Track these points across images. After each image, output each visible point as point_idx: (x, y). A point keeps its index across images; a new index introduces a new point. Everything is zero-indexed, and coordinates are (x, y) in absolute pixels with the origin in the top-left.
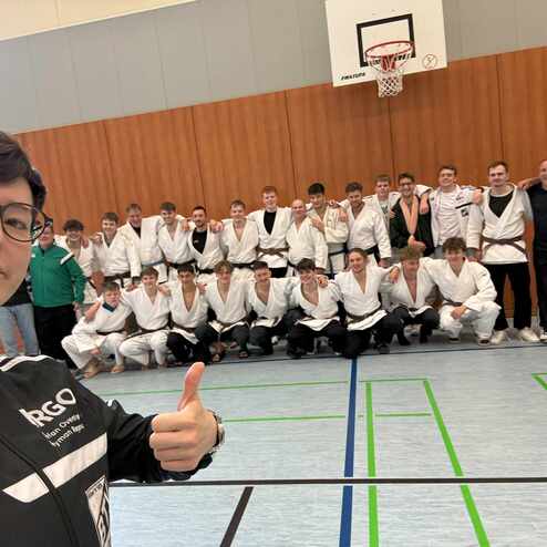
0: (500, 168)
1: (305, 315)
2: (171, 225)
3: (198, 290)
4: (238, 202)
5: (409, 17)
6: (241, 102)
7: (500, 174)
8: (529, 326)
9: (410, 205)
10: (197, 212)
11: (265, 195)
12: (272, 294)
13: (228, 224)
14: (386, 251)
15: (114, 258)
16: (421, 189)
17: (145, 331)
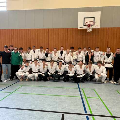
0: (110, 49)
1: (68, 73)
2: (41, 51)
3: (46, 65)
4: (55, 48)
5: (94, 18)
6: (58, 29)
7: (109, 50)
8: (112, 80)
9: (90, 54)
10: (47, 49)
11: (61, 48)
12: (62, 68)
13: (53, 52)
14: (84, 62)
15: (29, 56)
16: (92, 51)
17: (34, 73)
